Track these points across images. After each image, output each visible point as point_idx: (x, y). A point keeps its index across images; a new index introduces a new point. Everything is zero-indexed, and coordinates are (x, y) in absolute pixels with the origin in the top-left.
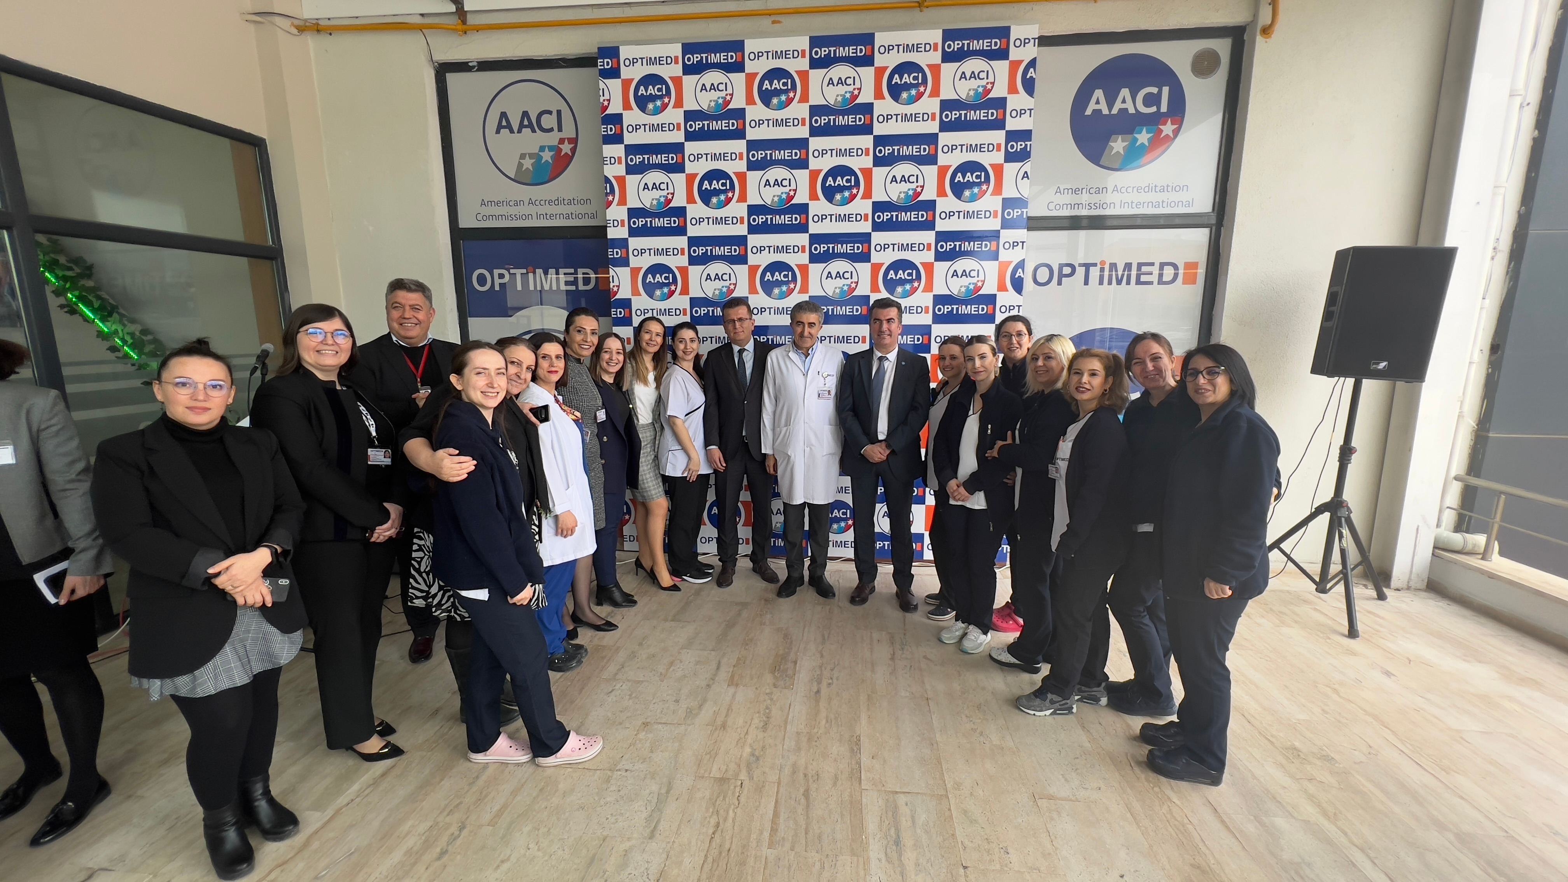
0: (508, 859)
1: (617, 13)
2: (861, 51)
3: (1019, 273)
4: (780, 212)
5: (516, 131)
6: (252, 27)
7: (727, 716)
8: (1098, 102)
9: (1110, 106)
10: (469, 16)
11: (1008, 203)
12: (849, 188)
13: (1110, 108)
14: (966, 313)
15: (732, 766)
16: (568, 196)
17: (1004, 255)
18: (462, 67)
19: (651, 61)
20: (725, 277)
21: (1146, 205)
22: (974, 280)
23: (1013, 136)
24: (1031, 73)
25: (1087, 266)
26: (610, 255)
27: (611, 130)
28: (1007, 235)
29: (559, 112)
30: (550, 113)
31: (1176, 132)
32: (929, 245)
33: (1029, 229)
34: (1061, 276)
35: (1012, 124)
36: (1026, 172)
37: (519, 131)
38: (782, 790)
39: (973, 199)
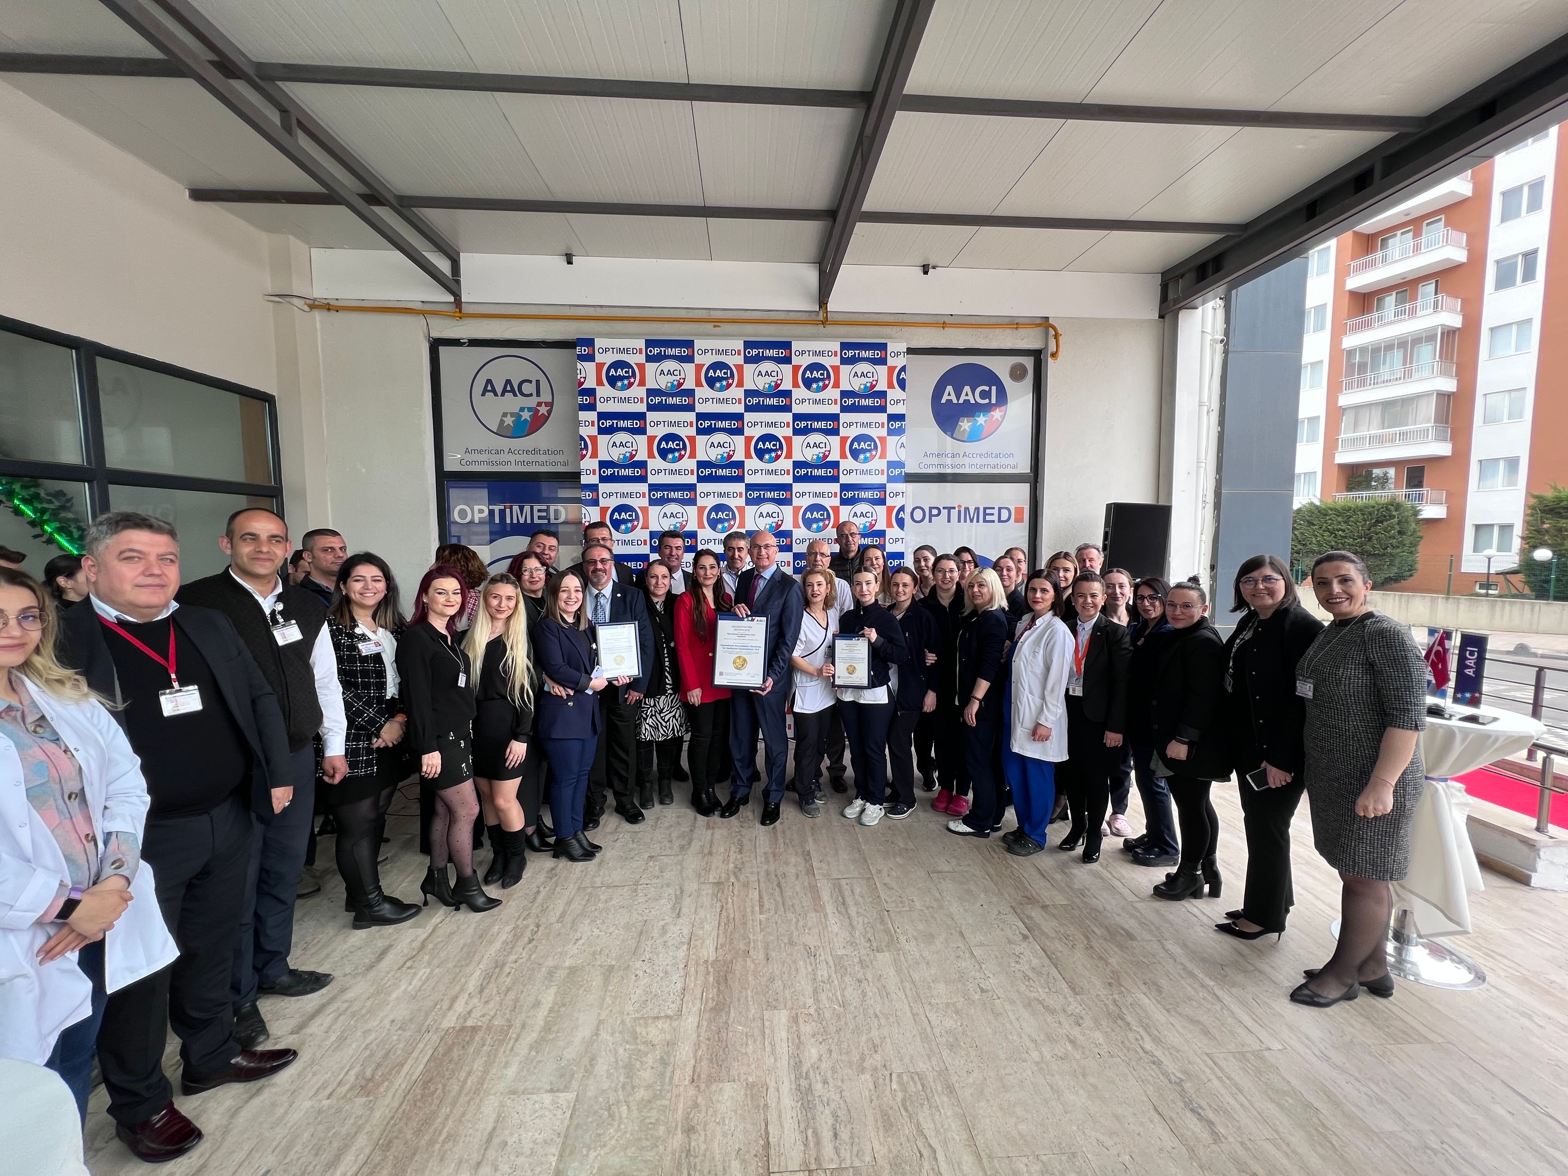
0: (581, 938)
1: (591, 312)
2: (782, 353)
3: (901, 515)
4: (722, 467)
5: (499, 394)
6: (271, 304)
7: (711, 847)
8: (949, 395)
9: (958, 397)
10: (463, 305)
11: (891, 465)
12: (776, 450)
13: (958, 399)
15: (723, 876)
16: (543, 446)
17: (889, 502)
18: (455, 342)
19: (621, 351)
20: (678, 515)
21: (986, 466)
22: (870, 520)
23: (892, 418)
24: (903, 375)
25: (949, 509)
26: (583, 496)
27: (586, 400)
28: (891, 487)
29: (538, 382)
30: (530, 382)
31: (1003, 417)
32: (836, 494)
33: (907, 482)
34: (931, 516)
35: (891, 410)
36: (902, 443)
37: (503, 395)
38: (762, 884)
39: (866, 460)
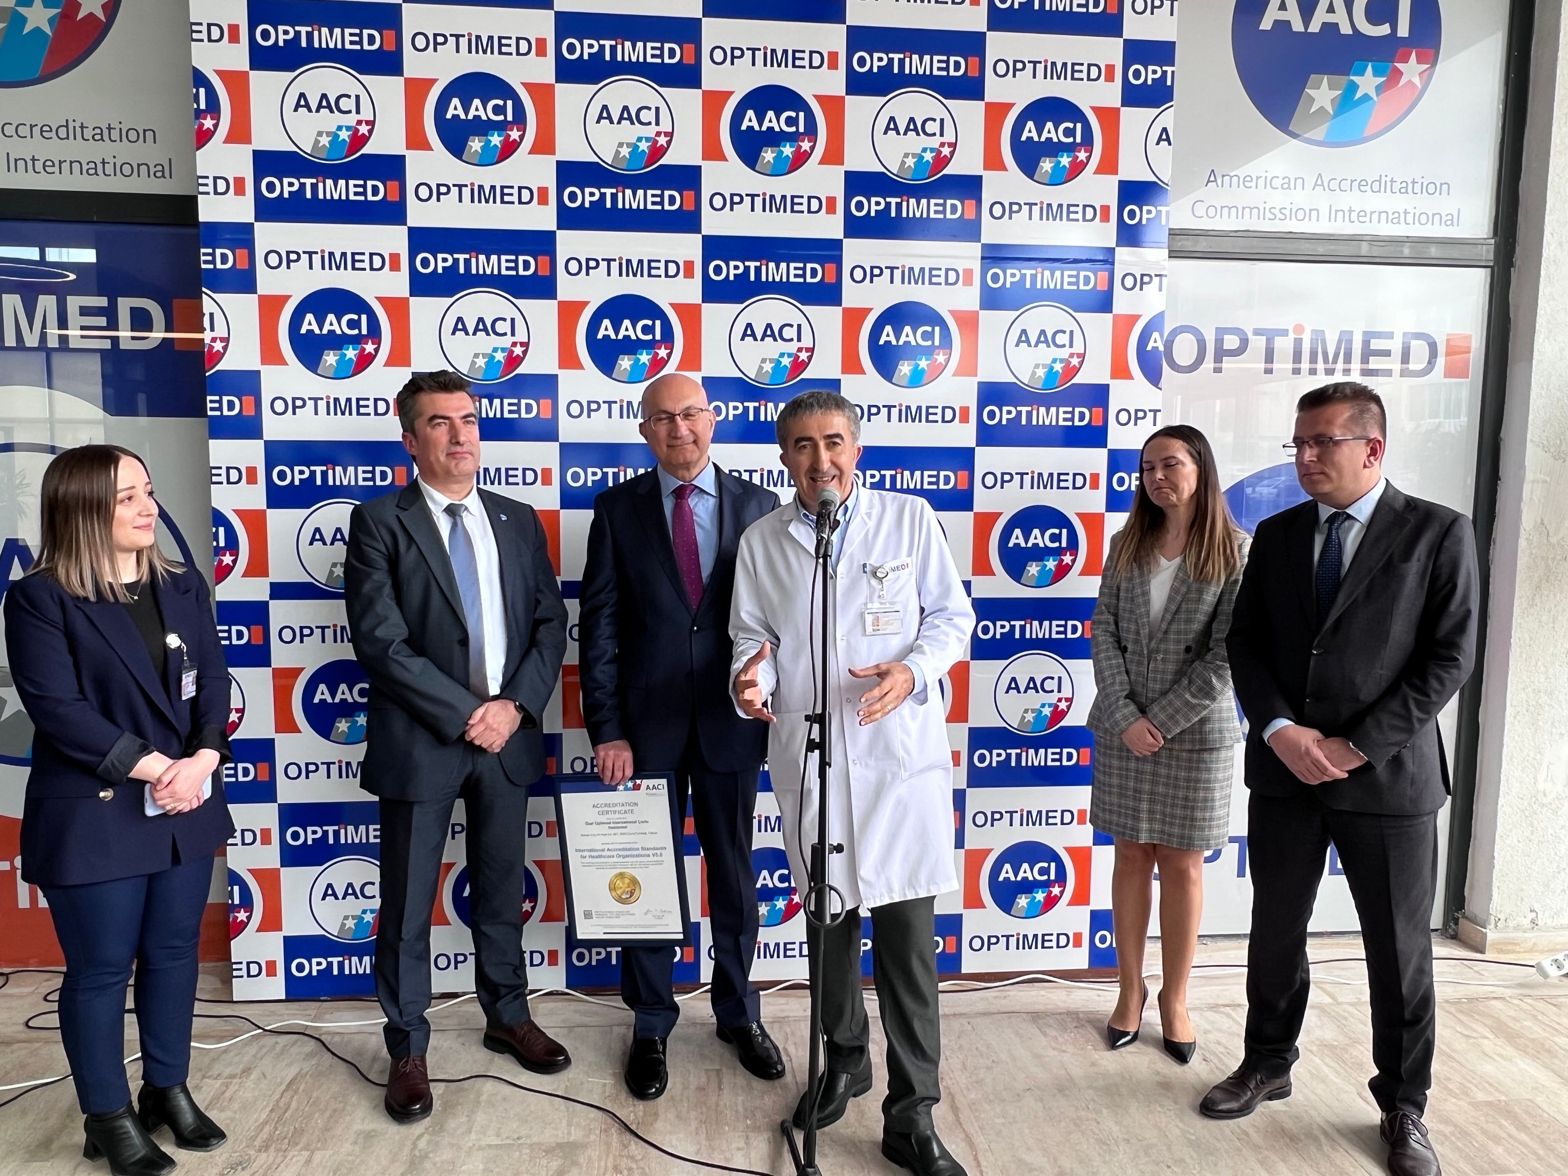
3: (1154, 341)
4: (635, 182)
8: (1283, 6)
9: (1306, 16)
11: (1130, 192)
12: (795, 137)
13: (1306, 19)
14: (1047, 423)
17: (1122, 303)
20: (500, 327)
21: (1375, 216)
22: (1064, 353)
23: (1137, 52)
26: (206, 262)
28: (1128, 260)
31: (1426, 79)
32: (969, 273)
33: (1171, 252)
35: (1136, 27)
36: (1165, 130)
39: (1059, 179)
